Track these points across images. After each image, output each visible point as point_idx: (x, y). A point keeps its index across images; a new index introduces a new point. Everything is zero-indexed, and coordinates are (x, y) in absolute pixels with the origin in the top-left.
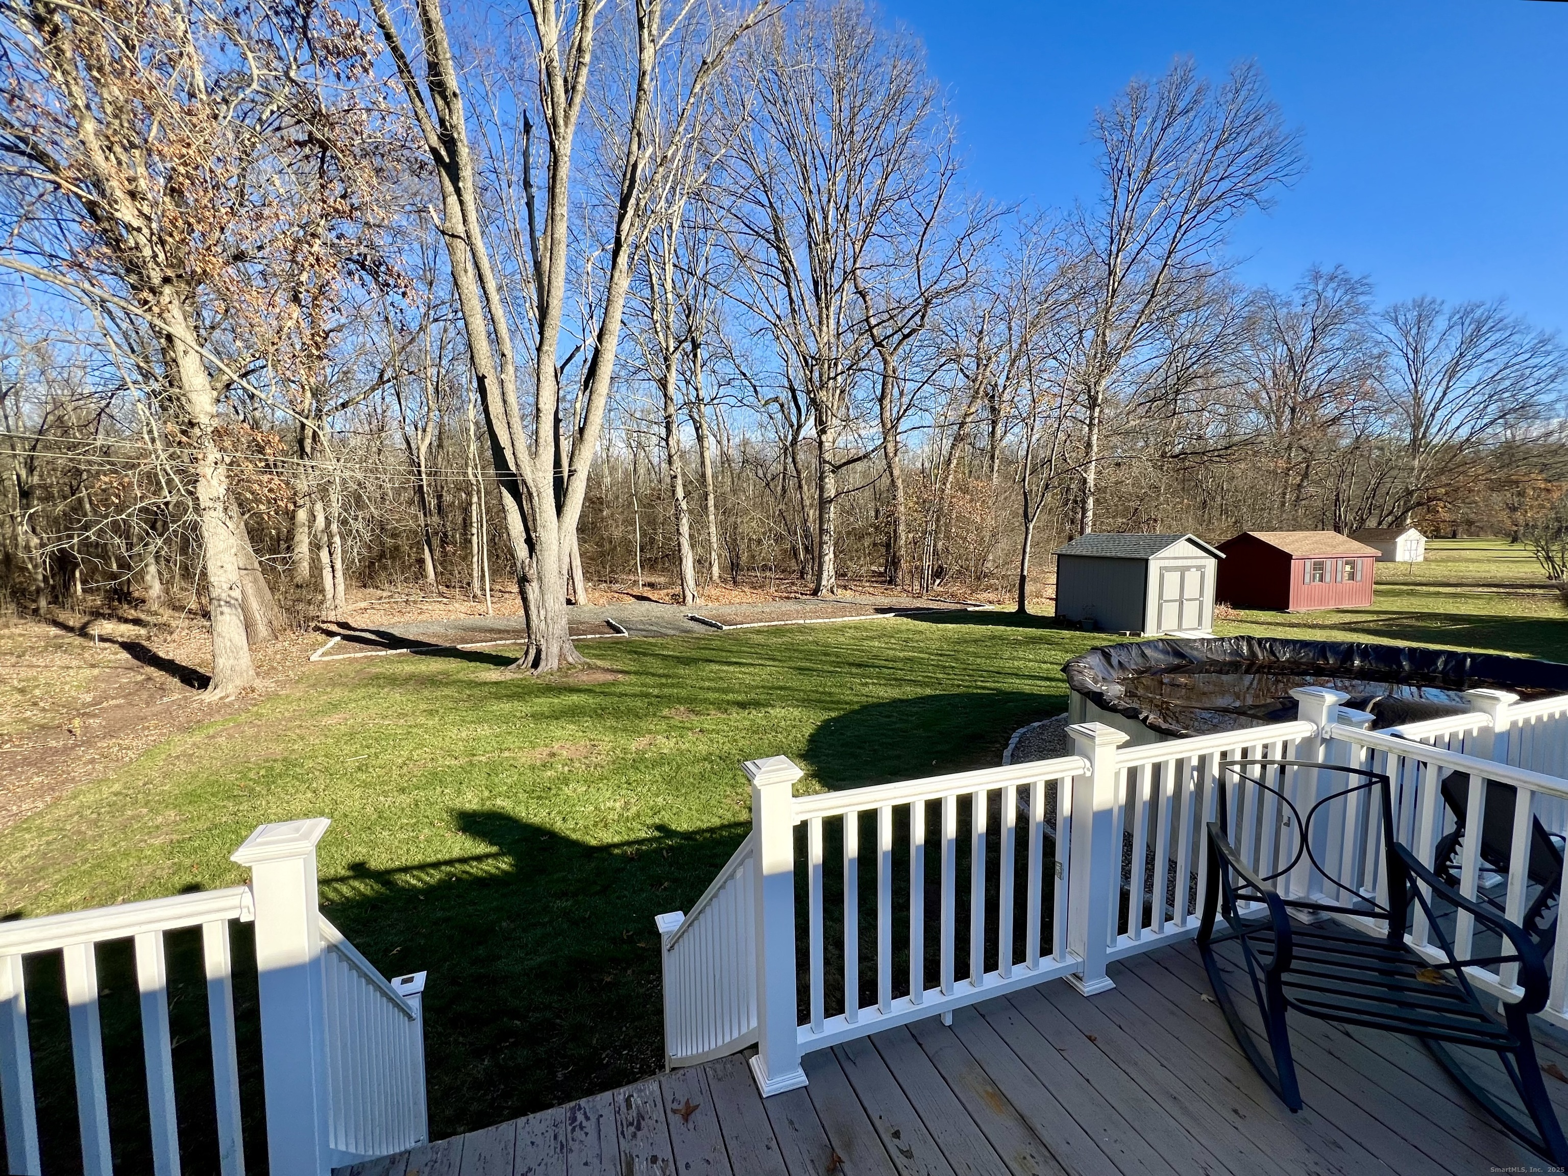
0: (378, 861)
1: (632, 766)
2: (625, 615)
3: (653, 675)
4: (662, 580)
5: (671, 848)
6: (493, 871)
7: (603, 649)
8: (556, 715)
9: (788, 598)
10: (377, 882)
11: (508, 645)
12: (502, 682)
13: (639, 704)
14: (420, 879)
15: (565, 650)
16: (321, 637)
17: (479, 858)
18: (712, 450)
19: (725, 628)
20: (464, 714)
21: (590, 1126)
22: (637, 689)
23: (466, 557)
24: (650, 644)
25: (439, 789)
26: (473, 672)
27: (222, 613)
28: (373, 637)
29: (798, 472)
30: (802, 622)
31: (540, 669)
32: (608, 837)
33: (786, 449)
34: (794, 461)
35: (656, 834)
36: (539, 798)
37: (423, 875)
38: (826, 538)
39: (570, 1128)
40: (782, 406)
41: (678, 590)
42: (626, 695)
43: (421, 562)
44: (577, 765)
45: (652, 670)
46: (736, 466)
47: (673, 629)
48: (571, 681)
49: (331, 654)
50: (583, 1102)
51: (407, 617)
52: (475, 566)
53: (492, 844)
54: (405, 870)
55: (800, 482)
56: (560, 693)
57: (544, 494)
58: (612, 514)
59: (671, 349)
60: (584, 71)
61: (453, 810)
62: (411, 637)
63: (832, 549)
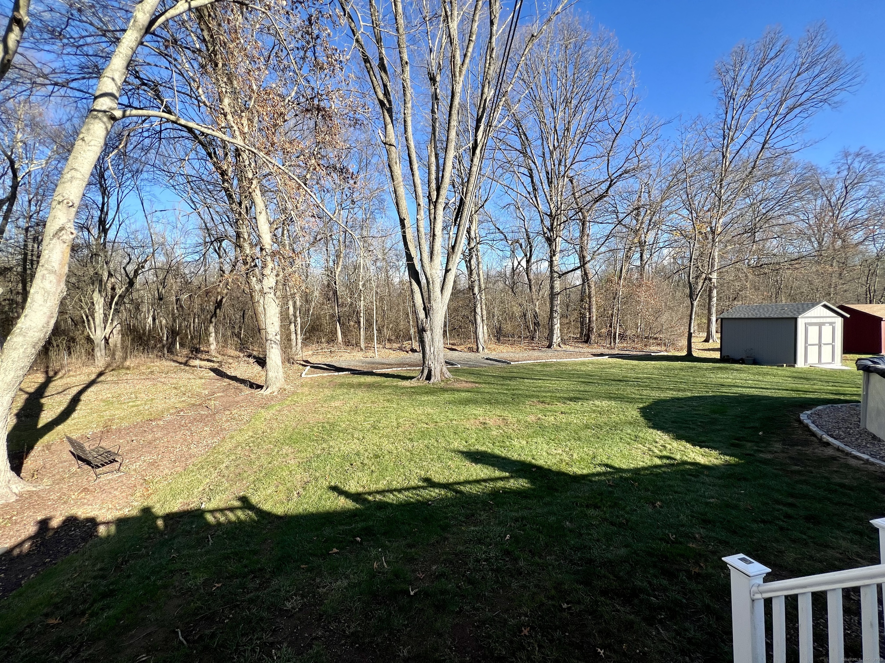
3: (496, 384)
9: (533, 349)
12: (410, 387)
15: (444, 371)
16: (303, 367)
19: (512, 363)
24: (477, 370)
28: (325, 367)
29: (530, 281)
31: (432, 381)
38: (555, 315)
47: (482, 363)
48: (450, 386)
49: (309, 375)
52: (362, 333)
53: (502, 470)
57: (436, 282)
60: (472, 45)
62: (345, 367)
63: (559, 321)
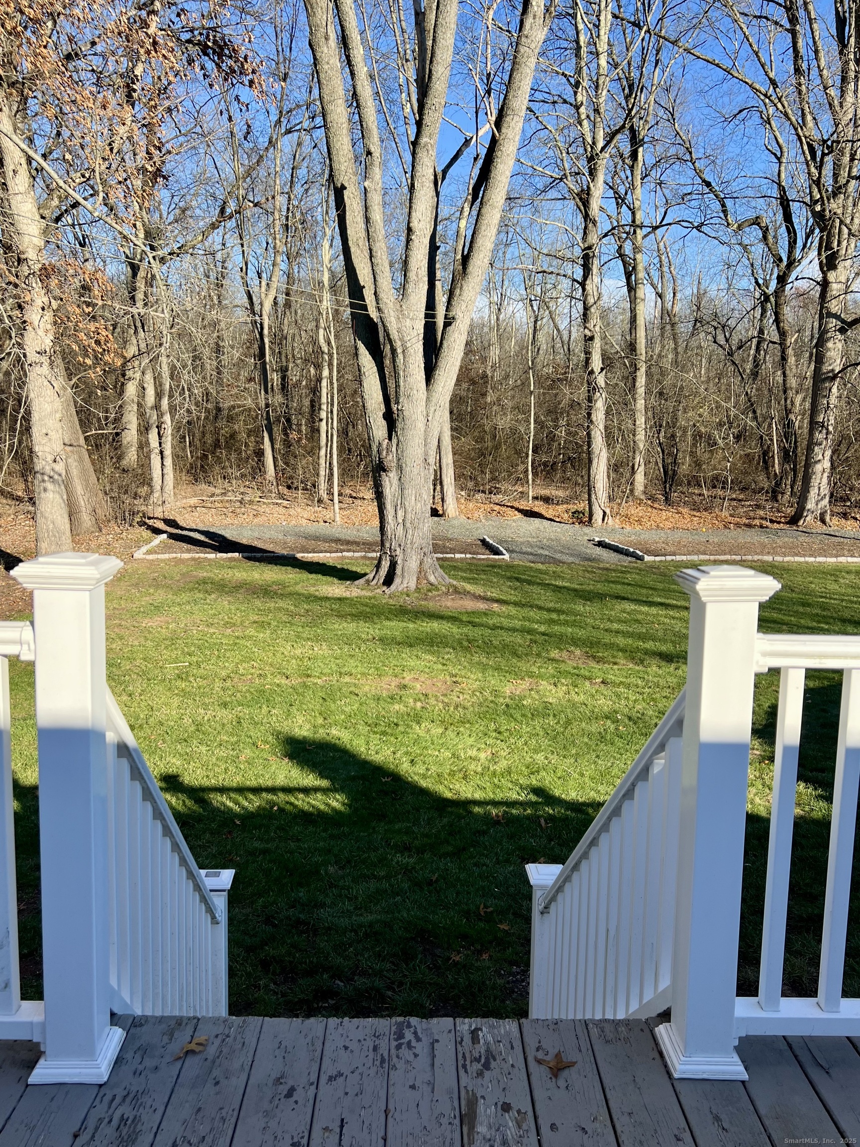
0: (194, 776)
1: (505, 713)
2: (508, 534)
3: (540, 608)
4: (561, 493)
5: (551, 818)
6: (322, 807)
7: (474, 571)
8: (410, 642)
9: (749, 526)
10: (190, 798)
11: (357, 558)
12: (346, 599)
13: (519, 640)
14: (236, 803)
15: (426, 566)
16: (147, 534)
17: (306, 791)
18: (648, 309)
19: (647, 558)
20: (300, 629)
21: (421, 1048)
22: (517, 624)
23: (313, 450)
24: (540, 571)
25: (265, 709)
26: (314, 585)
27: (45, 490)
28: (202, 538)
29: (782, 334)
30: (769, 558)
31: (393, 587)
32: (467, 791)
33: (767, 298)
34: (777, 321)
35: (533, 798)
36: (384, 733)
37: (240, 799)
38: (819, 436)
39: (394, 1044)
40: (765, 231)
41: (582, 506)
42: (502, 628)
43: (260, 454)
44: (432, 701)
45: (537, 602)
46: (684, 328)
47: (572, 555)
48: (431, 605)
49: (156, 553)
50: (414, 1021)
51: (242, 519)
52: (322, 461)
53: (322, 776)
54: (222, 790)
55: (783, 352)
56: (416, 617)
57: (411, 352)
58: (499, 400)
59: (600, 144)
61: (280, 733)
62: (244, 541)
63: (828, 453)
